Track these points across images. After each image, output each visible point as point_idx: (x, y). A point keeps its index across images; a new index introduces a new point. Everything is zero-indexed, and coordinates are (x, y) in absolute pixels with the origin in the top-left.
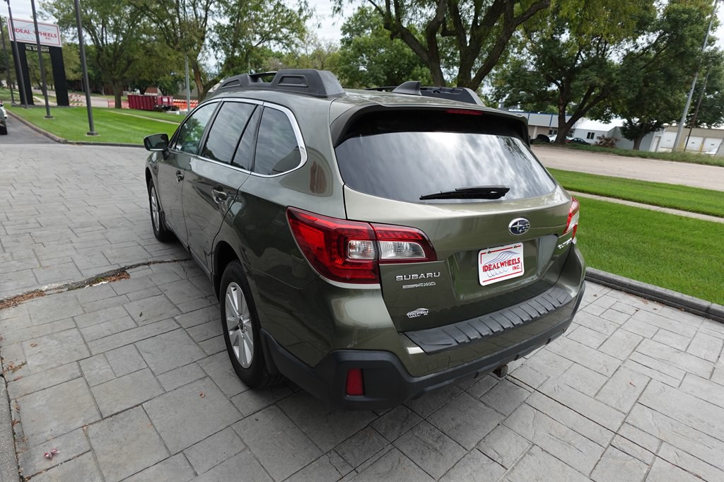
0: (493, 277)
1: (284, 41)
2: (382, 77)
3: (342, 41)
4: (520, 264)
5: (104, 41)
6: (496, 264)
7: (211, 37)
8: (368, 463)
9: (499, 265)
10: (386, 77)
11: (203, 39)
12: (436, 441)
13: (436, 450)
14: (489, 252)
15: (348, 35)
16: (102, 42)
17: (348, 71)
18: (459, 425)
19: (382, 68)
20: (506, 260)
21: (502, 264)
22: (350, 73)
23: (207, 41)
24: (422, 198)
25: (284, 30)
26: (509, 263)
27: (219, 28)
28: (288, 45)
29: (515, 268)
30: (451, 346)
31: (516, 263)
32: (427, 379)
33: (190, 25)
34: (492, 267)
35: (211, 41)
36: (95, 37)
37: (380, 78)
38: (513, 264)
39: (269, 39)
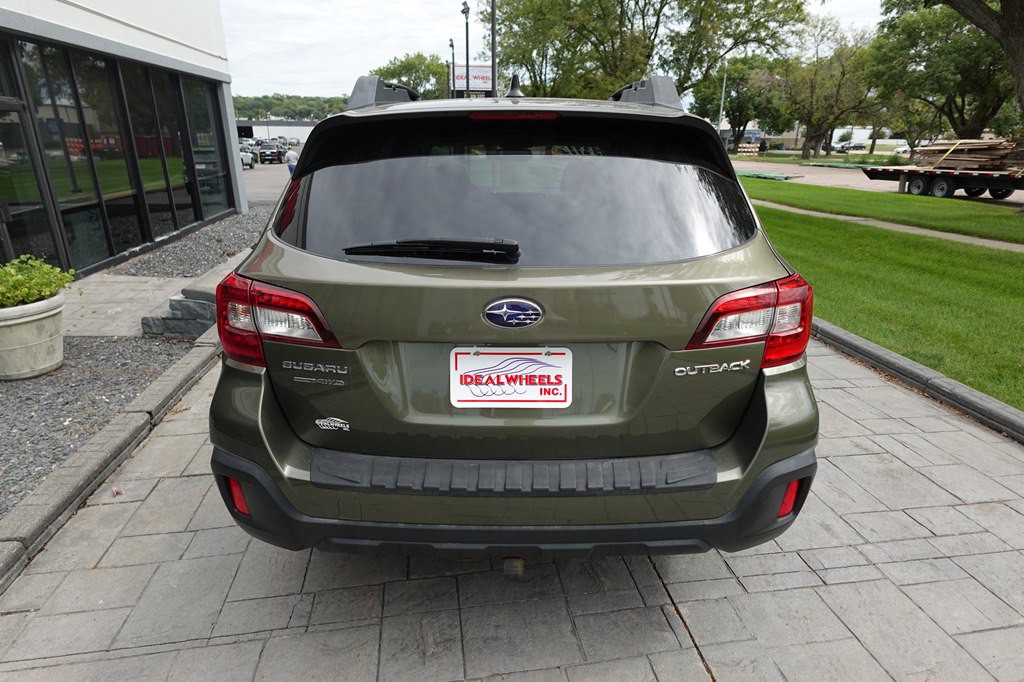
0: (485, 398)
1: (768, 42)
2: (950, 76)
3: (882, 25)
4: (561, 388)
5: (543, 77)
6: (494, 376)
7: (662, 53)
8: (330, 627)
9: (503, 379)
10: (959, 76)
11: (649, 56)
12: (437, 644)
13: (424, 654)
14: (477, 354)
15: (894, 13)
16: (540, 77)
17: (884, 74)
18: (495, 639)
19: (953, 60)
20: (524, 373)
21: (511, 380)
22: (886, 77)
23: (656, 60)
24: (350, 251)
25: (772, 25)
26: (530, 380)
27: (674, 38)
28: (774, 47)
29: (547, 392)
30: (356, 485)
31: (549, 383)
32: (325, 525)
33: (635, 40)
34: (484, 380)
35: (661, 58)
36: (534, 73)
37: (946, 79)
38: (540, 383)
39: (746, 42)
